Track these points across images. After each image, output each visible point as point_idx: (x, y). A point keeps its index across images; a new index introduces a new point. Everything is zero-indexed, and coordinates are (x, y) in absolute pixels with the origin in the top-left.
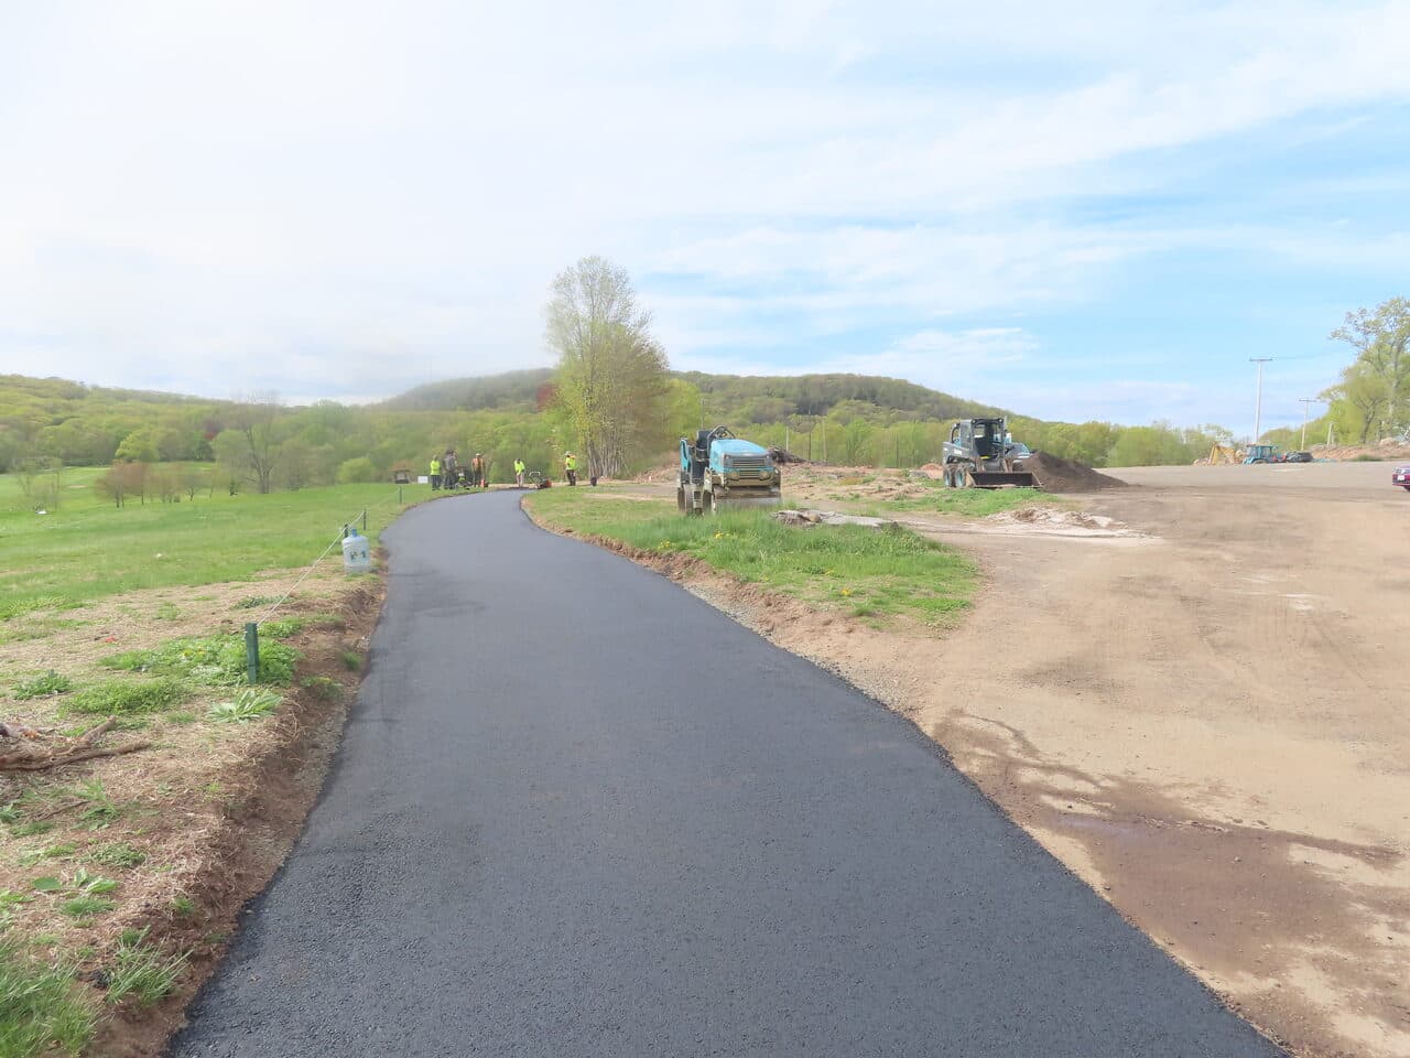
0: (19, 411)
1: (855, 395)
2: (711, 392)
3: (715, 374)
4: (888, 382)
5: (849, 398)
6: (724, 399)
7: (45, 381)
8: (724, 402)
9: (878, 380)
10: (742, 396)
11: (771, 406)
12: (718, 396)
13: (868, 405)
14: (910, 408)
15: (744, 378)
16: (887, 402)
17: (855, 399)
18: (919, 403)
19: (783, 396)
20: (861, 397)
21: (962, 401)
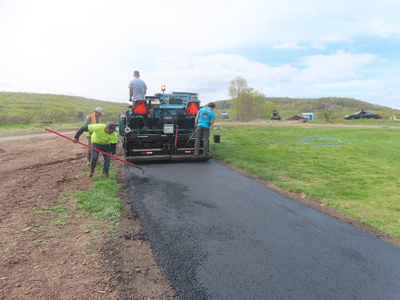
0: (117, 111)
1: (336, 103)
2: (291, 103)
3: (292, 98)
4: (348, 100)
5: (334, 104)
6: (294, 105)
7: (122, 104)
8: (294, 106)
9: (345, 99)
10: (300, 104)
11: (309, 107)
12: (293, 105)
13: (340, 106)
14: (355, 107)
15: (301, 99)
16: (347, 105)
17: (337, 104)
18: (358, 105)
19: (313, 104)
20: (338, 104)
21: (374, 104)
